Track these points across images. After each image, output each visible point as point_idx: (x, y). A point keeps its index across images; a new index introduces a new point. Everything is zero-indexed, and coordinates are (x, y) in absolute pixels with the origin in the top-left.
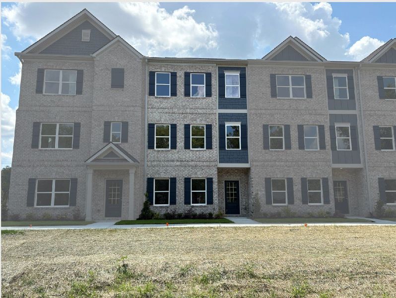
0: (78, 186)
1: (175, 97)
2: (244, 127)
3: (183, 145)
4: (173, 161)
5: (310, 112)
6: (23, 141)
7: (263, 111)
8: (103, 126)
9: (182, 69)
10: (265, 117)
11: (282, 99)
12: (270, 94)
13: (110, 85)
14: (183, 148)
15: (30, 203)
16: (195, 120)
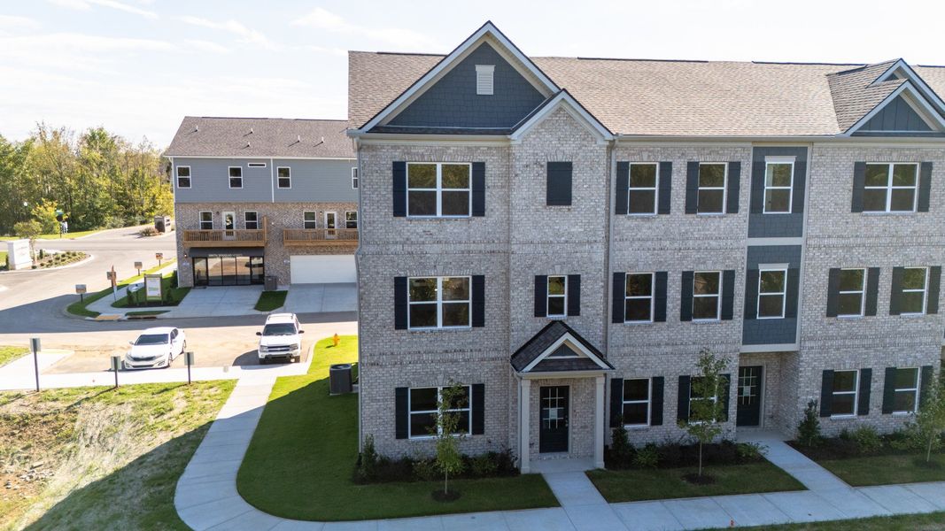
0: (486, 398)
1: (668, 216)
2: (794, 274)
3: (679, 313)
4: (659, 345)
5: (920, 240)
6: (377, 315)
7: (833, 241)
8: (532, 286)
9: (683, 154)
10: (835, 254)
11: (871, 215)
12: (850, 204)
13: (544, 199)
14: (679, 319)
15: (401, 433)
16: (704, 263)
